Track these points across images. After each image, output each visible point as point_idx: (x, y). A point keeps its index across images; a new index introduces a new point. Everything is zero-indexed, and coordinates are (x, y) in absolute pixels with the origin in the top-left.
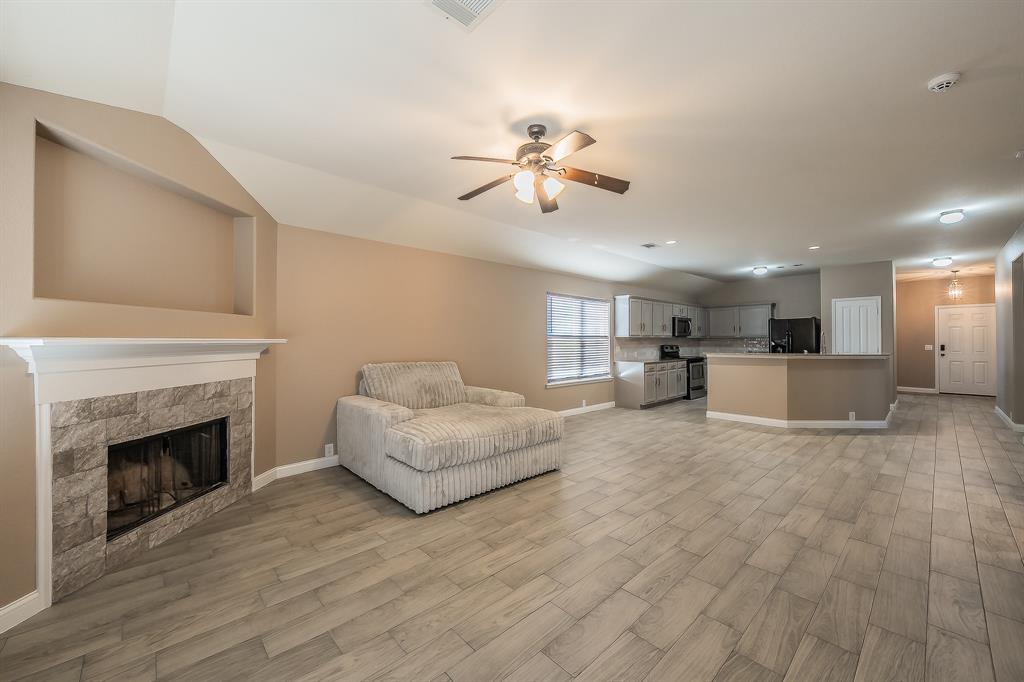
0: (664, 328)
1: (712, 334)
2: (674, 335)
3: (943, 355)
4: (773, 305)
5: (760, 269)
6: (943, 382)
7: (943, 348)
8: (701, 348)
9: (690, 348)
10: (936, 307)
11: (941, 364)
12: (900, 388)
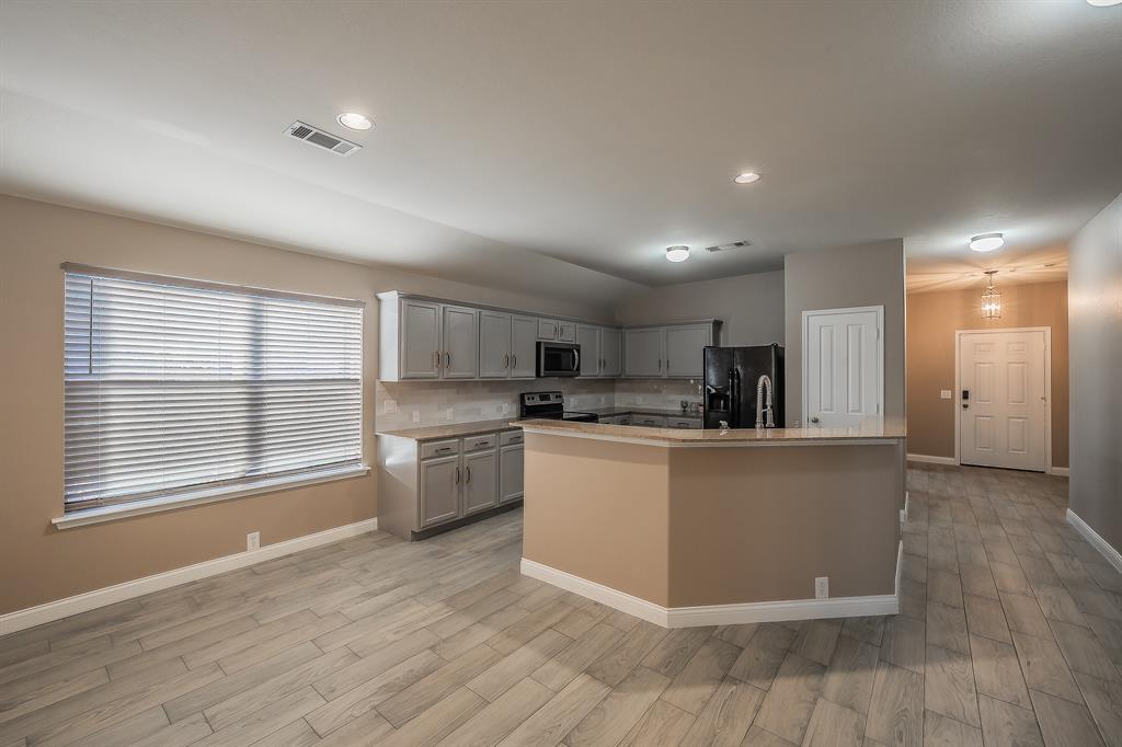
0: (511, 361)
1: (630, 370)
2: (538, 374)
3: (966, 406)
4: (718, 325)
5: (677, 250)
6: (966, 447)
7: (966, 395)
8: (617, 395)
9: (589, 396)
10: (957, 333)
11: (962, 420)
12: (911, 457)
